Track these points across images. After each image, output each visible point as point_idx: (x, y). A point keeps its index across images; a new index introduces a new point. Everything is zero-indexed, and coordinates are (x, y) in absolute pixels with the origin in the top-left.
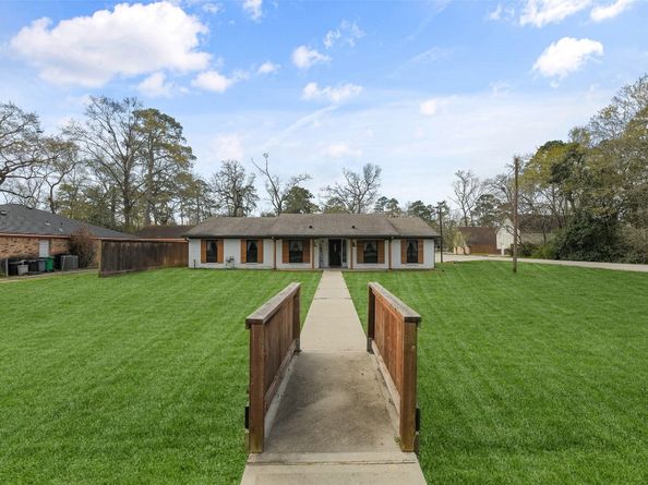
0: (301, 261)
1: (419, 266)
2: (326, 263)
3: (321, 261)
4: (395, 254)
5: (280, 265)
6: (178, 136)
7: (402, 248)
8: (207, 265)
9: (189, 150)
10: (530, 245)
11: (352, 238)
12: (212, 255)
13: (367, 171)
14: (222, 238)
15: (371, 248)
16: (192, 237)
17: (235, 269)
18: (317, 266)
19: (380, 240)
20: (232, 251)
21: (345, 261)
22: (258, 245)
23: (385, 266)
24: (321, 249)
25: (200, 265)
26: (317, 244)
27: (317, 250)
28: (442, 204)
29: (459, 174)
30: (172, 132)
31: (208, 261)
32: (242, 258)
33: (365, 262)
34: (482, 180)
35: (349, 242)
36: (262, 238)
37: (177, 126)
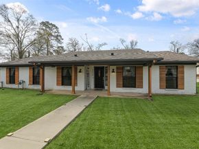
1: (179, 92)
2: (92, 85)
3: (87, 84)
4: (153, 80)
5: (55, 87)
7: (160, 74)
17: (26, 89)
19: (138, 67)
24: (87, 75)
26: (83, 70)
27: (82, 75)
31: (10, 83)
32: (30, 81)
33: (124, 86)
37: (57, 28)
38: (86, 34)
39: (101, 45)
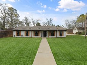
0: (37, 35)
1: (63, 37)
2: (43, 36)
4: (57, 34)
5: (33, 36)
6: (16, 13)
8: (17, 36)
9: (18, 15)
10: (80, 32)
11: (48, 30)
12: (18, 34)
13: (50, 20)
14: (21, 31)
15: (52, 33)
16: (14, 30)
17: (23, 37)
18: (41, 36)
19: (54, 31)
20: (23, 33)
21: (47, 35)
22: (28, 32)
23: (56, 36)
24: (42, 33)
25: (16, 36)
27: (41, 33)
28: (62, 26)
29: (66, 20)
30: (15, 12)
32: (25, 35)
33: (51, 36)
34: (70, 21)
35: (48, 32)
36: (29, 31)
37: (16, 11)
38: (32, 16)
39: (38, 21)
